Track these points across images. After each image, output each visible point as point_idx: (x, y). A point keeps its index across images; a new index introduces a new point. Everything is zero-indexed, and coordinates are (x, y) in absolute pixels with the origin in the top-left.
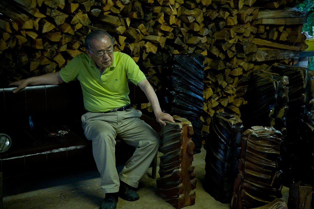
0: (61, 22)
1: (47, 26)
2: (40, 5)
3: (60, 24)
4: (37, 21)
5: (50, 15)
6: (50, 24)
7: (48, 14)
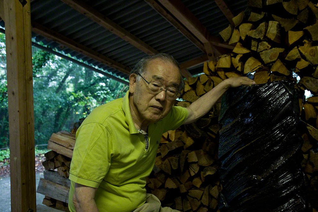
0: (270, 58)
1: (250, 64)
2: (243, 38)
3: (269, 61)
4: (238, 58)
5: (257, 50)
6: (254, 61)
7: (253, 48)
